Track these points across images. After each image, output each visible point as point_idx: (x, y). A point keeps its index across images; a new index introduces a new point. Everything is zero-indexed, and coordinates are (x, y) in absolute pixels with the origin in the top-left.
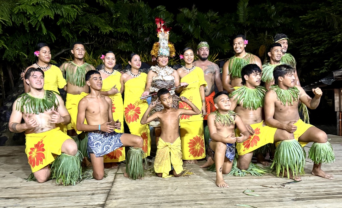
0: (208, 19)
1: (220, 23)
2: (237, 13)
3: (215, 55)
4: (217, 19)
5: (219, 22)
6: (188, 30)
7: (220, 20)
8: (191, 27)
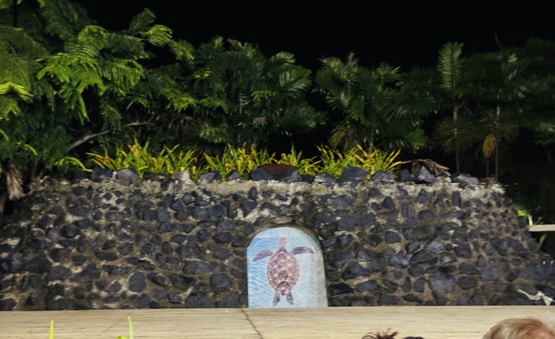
0: (378, 81)
1: (403, 90)
2: (439, 70)
3: (393, 153)
4: (397, 82)
5: (401, 86)
6: (339, 102)
7: (403, 83)
8: (345, 96)
